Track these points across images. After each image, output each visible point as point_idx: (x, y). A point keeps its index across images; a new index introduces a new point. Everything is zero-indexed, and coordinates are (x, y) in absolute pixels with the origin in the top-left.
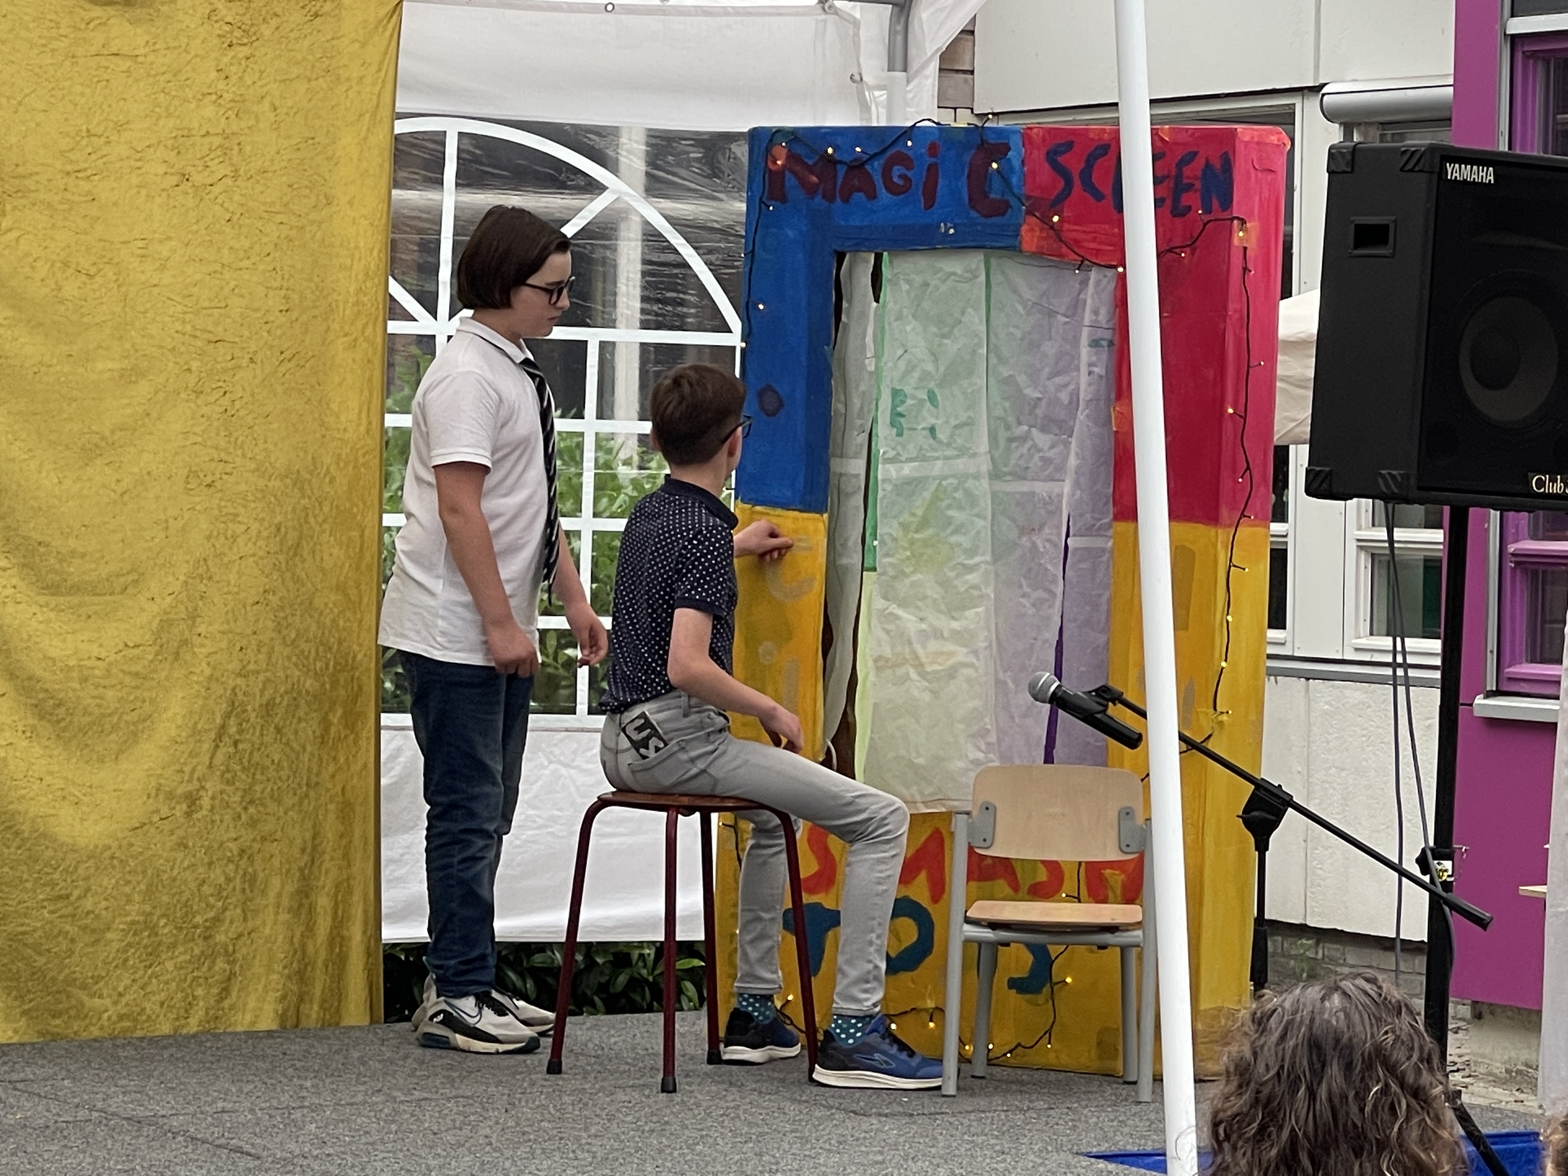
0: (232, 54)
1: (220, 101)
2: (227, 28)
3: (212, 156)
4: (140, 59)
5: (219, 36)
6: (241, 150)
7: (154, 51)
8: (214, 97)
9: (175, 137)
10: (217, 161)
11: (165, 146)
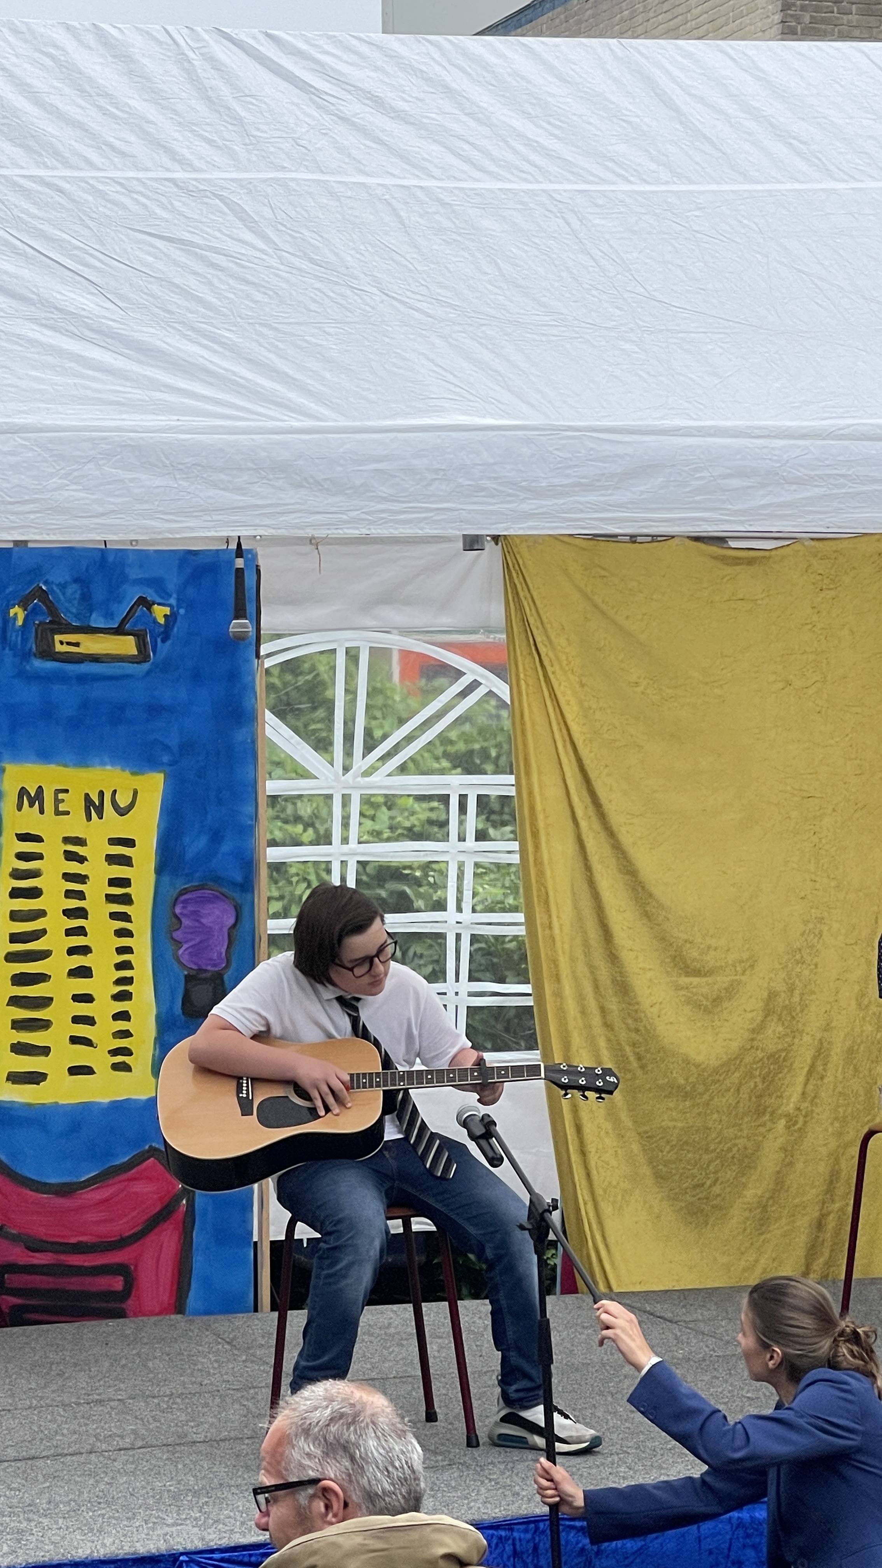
0: (822, 595)
1: (814, 629)
2: (820, 578)
3: (808, 667)
4: (760, 602)
5: (814, 584)
6: (828, 663)
7: (768, 596)
8: (810, 626)
9: (782, 656)
10: (811, 670)
11: (776, 662)
